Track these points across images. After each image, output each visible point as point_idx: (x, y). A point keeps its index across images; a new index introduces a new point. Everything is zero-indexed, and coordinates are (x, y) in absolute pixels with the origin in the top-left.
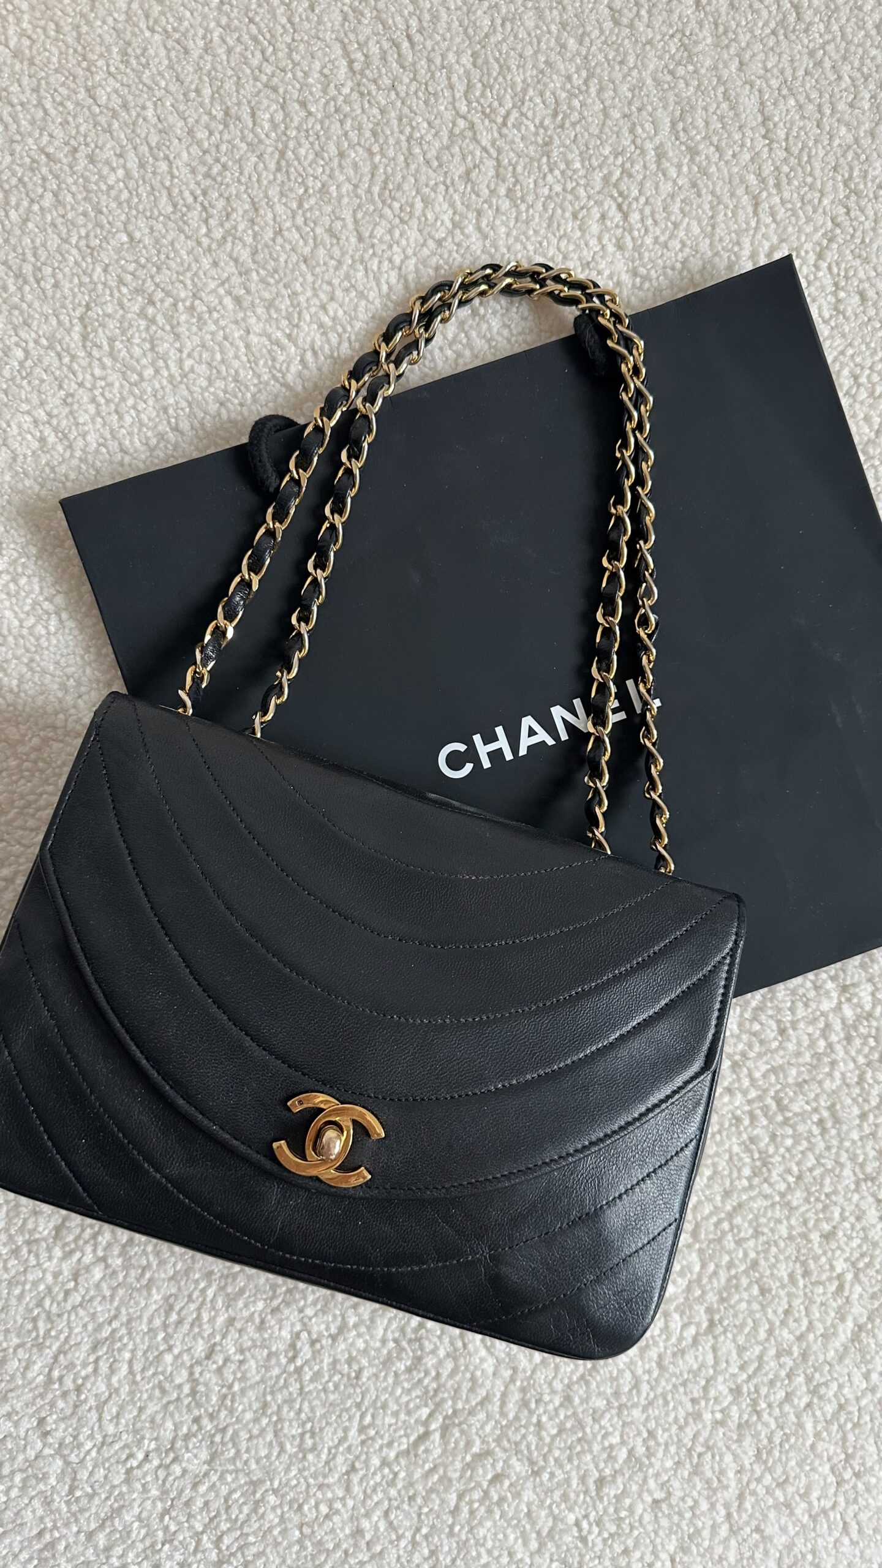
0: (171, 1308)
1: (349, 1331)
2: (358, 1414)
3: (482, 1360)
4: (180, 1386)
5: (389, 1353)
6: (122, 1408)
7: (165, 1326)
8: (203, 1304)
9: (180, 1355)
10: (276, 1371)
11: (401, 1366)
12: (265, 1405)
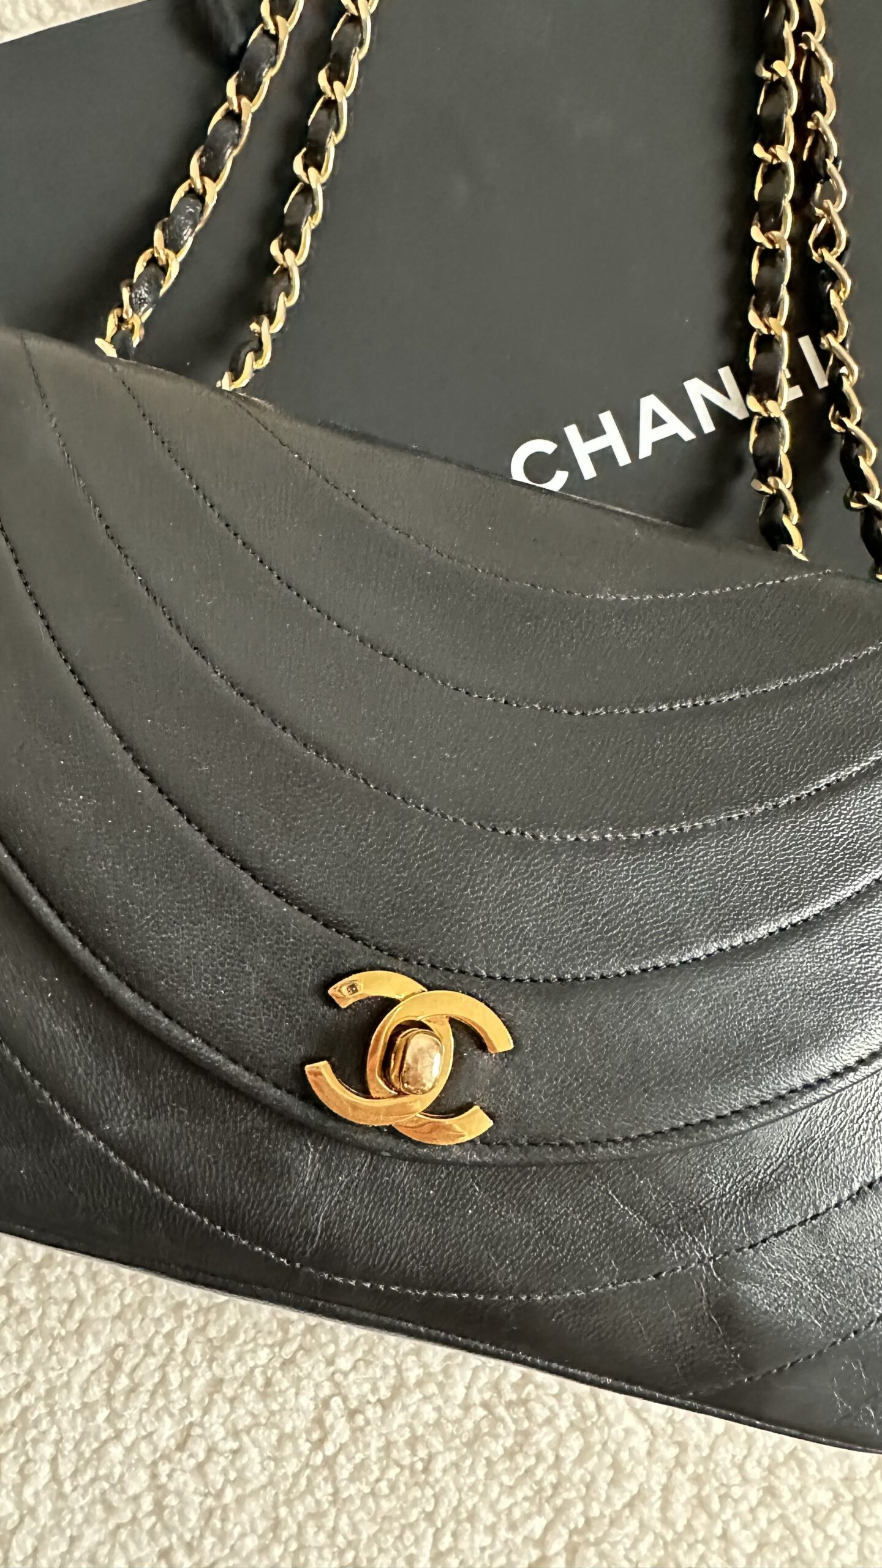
0: (118, 1365)
1: (410, 1391)
2: (431, 1531)
3: (628, 1432)
4: (136, 1498)
5: (477, 1425)
6: (41, 1538)
7: (109, 1397)
8: (169, 1358)
9: (135, 1444)
10: (292, 1466)
11: (496, 1449)
12: (277, 1525)
